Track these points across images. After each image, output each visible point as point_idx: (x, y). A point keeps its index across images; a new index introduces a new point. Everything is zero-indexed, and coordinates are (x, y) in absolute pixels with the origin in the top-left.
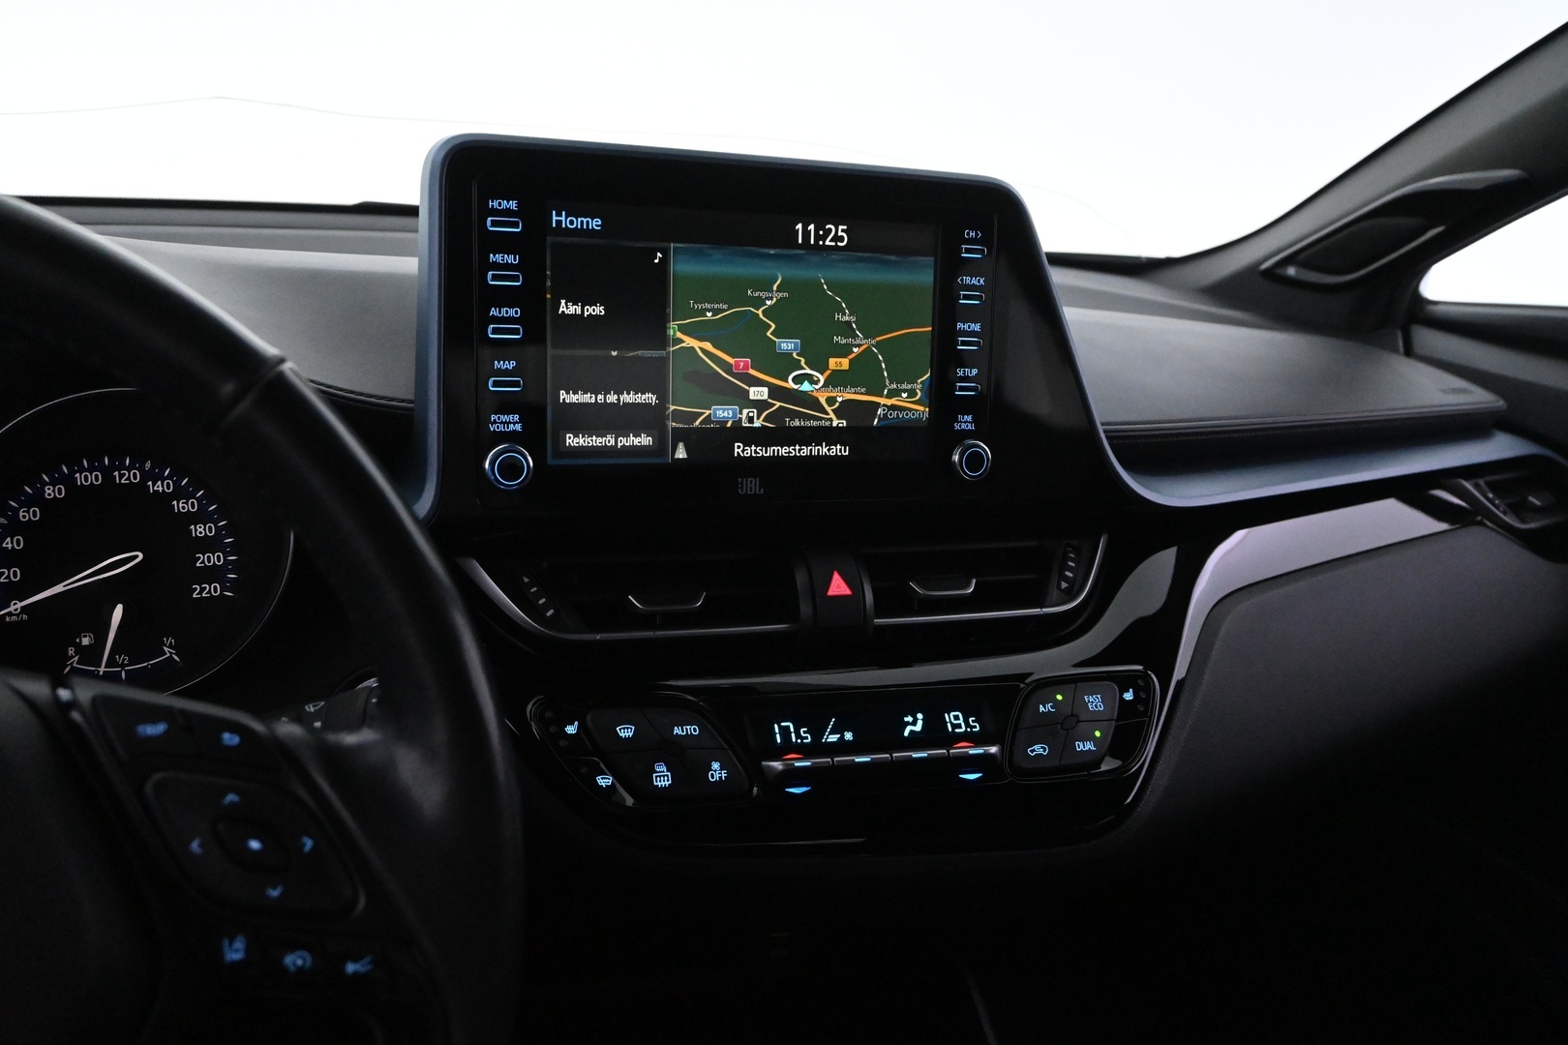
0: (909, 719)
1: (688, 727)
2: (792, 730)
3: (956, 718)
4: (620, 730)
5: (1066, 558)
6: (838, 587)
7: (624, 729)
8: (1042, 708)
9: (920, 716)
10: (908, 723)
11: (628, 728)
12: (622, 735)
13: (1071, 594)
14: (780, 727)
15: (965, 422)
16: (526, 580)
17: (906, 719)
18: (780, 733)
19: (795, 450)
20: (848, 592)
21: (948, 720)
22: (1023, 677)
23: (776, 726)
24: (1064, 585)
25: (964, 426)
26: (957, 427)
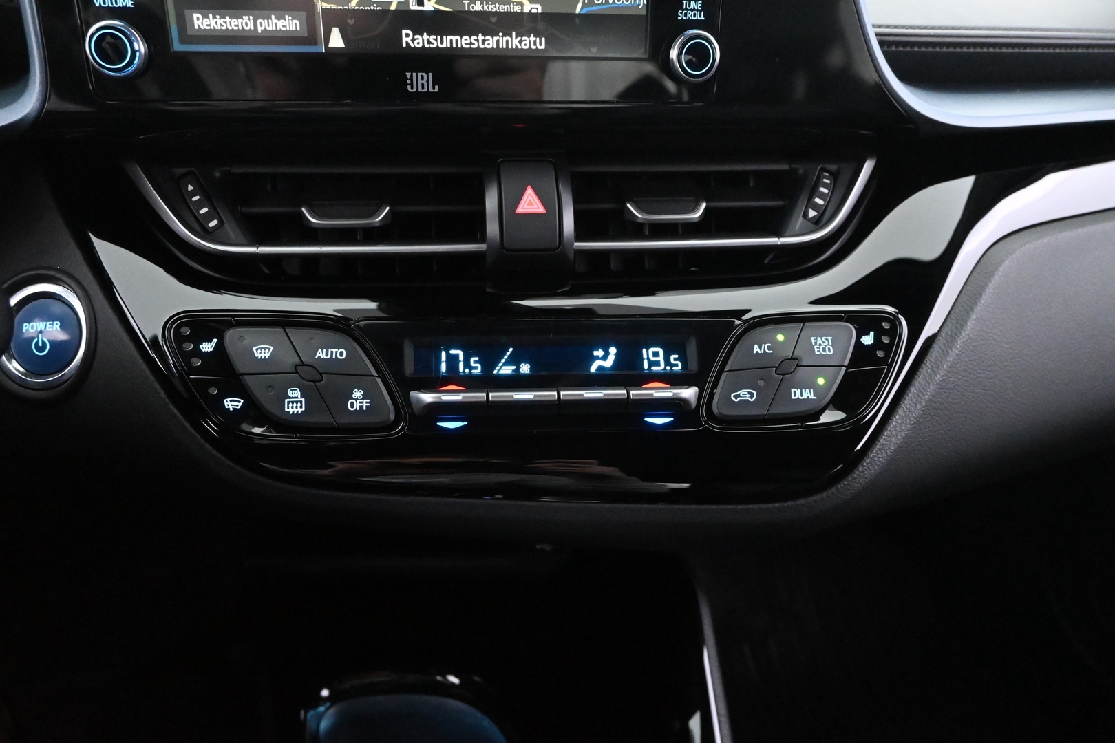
0: (599, 353)
1: (334, 351)
2: (461, 358)
3: (656, 354)
4: (257, 350)
5: (818, 183)
6: (530, 203)
7: (261, 349)
8: (756, 349)
9: (613, 350)
10: (597, 358)
11: (265, 349)
12: (258, 355)
13: (818, 223)
14: (448, 355)
15: (692, 10)
16: (190, 188)
17: (596, 353)
18: (446, 362)
19: (477, 40)
20: (541, 210)
21: (645, 356)
22: (738, 313)
23: (444, 354)
24: (812, 213)
25: (690, 15)
26: (681, 16)
